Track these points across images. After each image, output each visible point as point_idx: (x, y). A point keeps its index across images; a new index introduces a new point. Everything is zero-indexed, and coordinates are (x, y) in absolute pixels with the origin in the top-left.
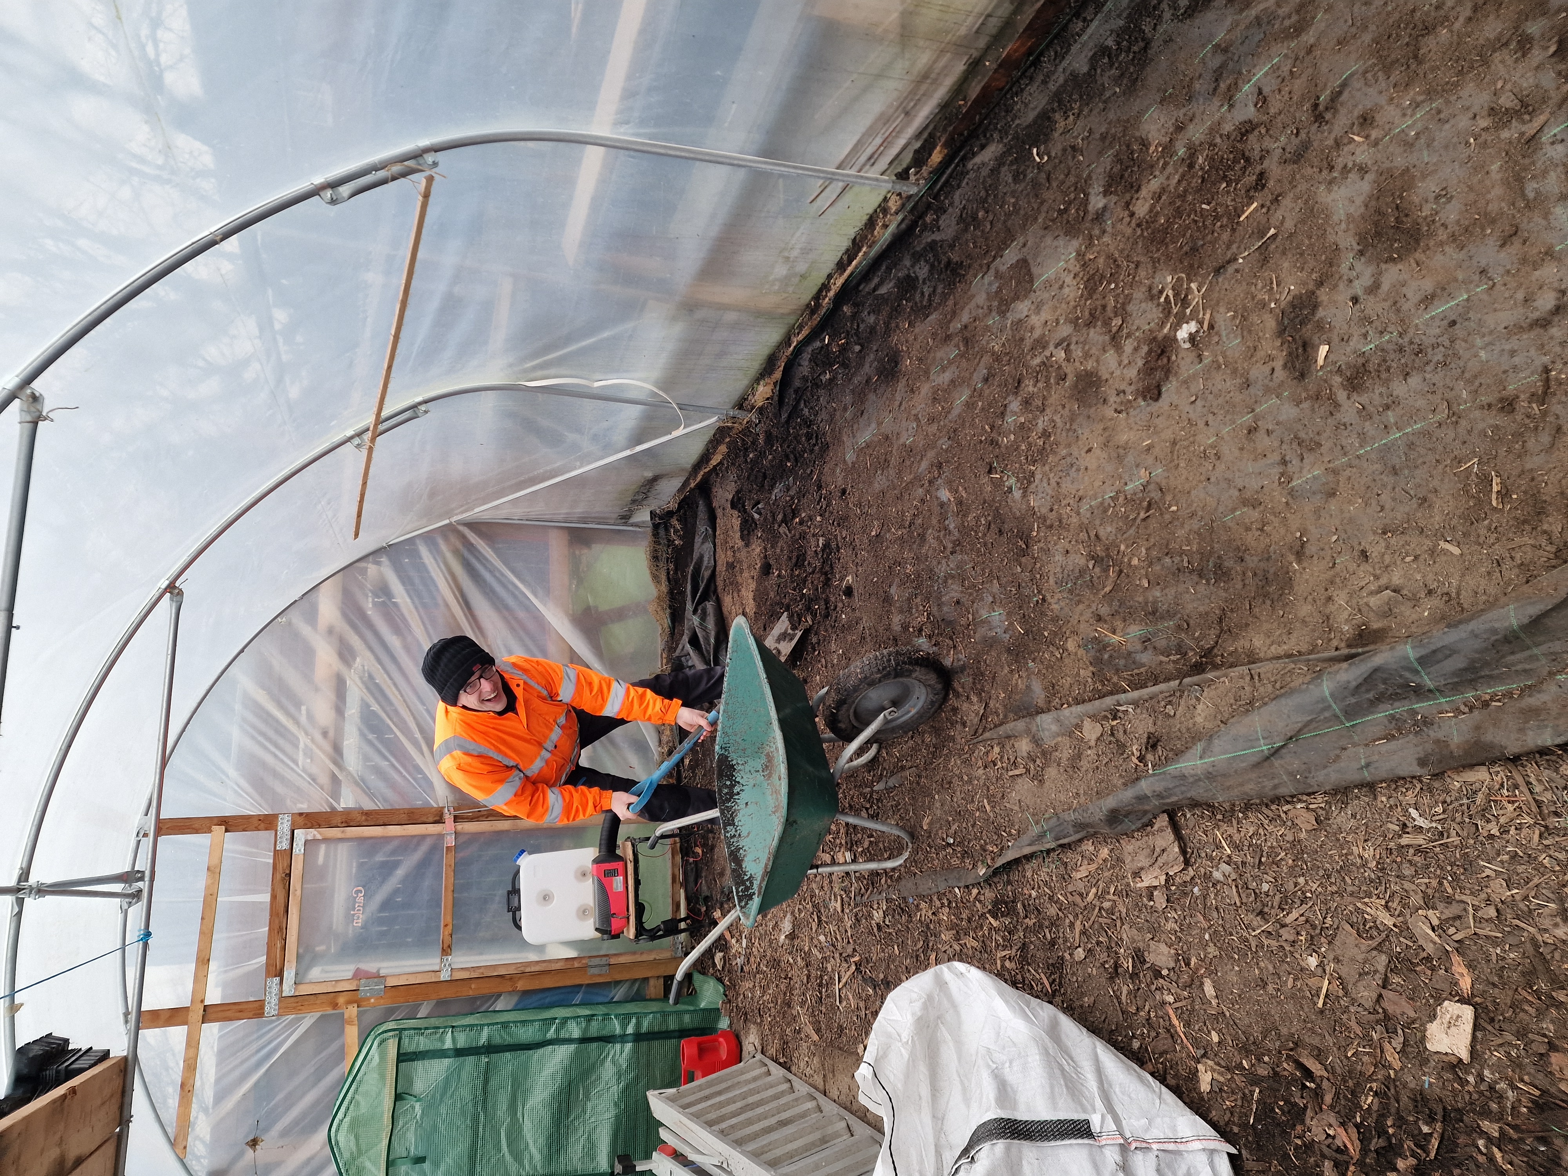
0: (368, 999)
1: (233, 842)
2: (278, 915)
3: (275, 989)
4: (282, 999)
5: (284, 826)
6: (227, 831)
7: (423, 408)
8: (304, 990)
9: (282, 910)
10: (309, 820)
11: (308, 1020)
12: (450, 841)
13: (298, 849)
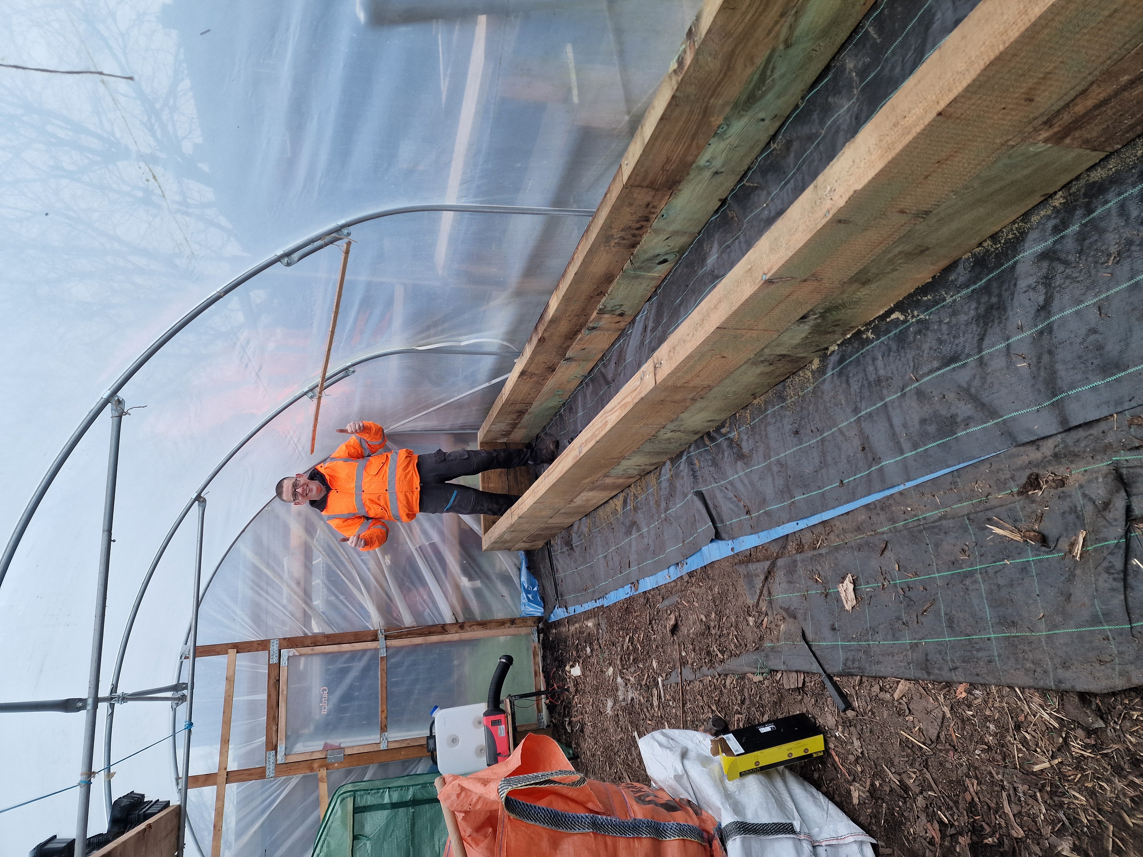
0: (334, 763)
1: (243, 660)
2: (272, 708)
3: (272, 760)
4: (277, 765)
5: (274, 647)
6: (237, 652)
7: (352, 369)
8: (292, 759)
9: (275, 704)
10: (290, 642)
11: (295, 780)
12: (383, 653)
13: (284, 662)
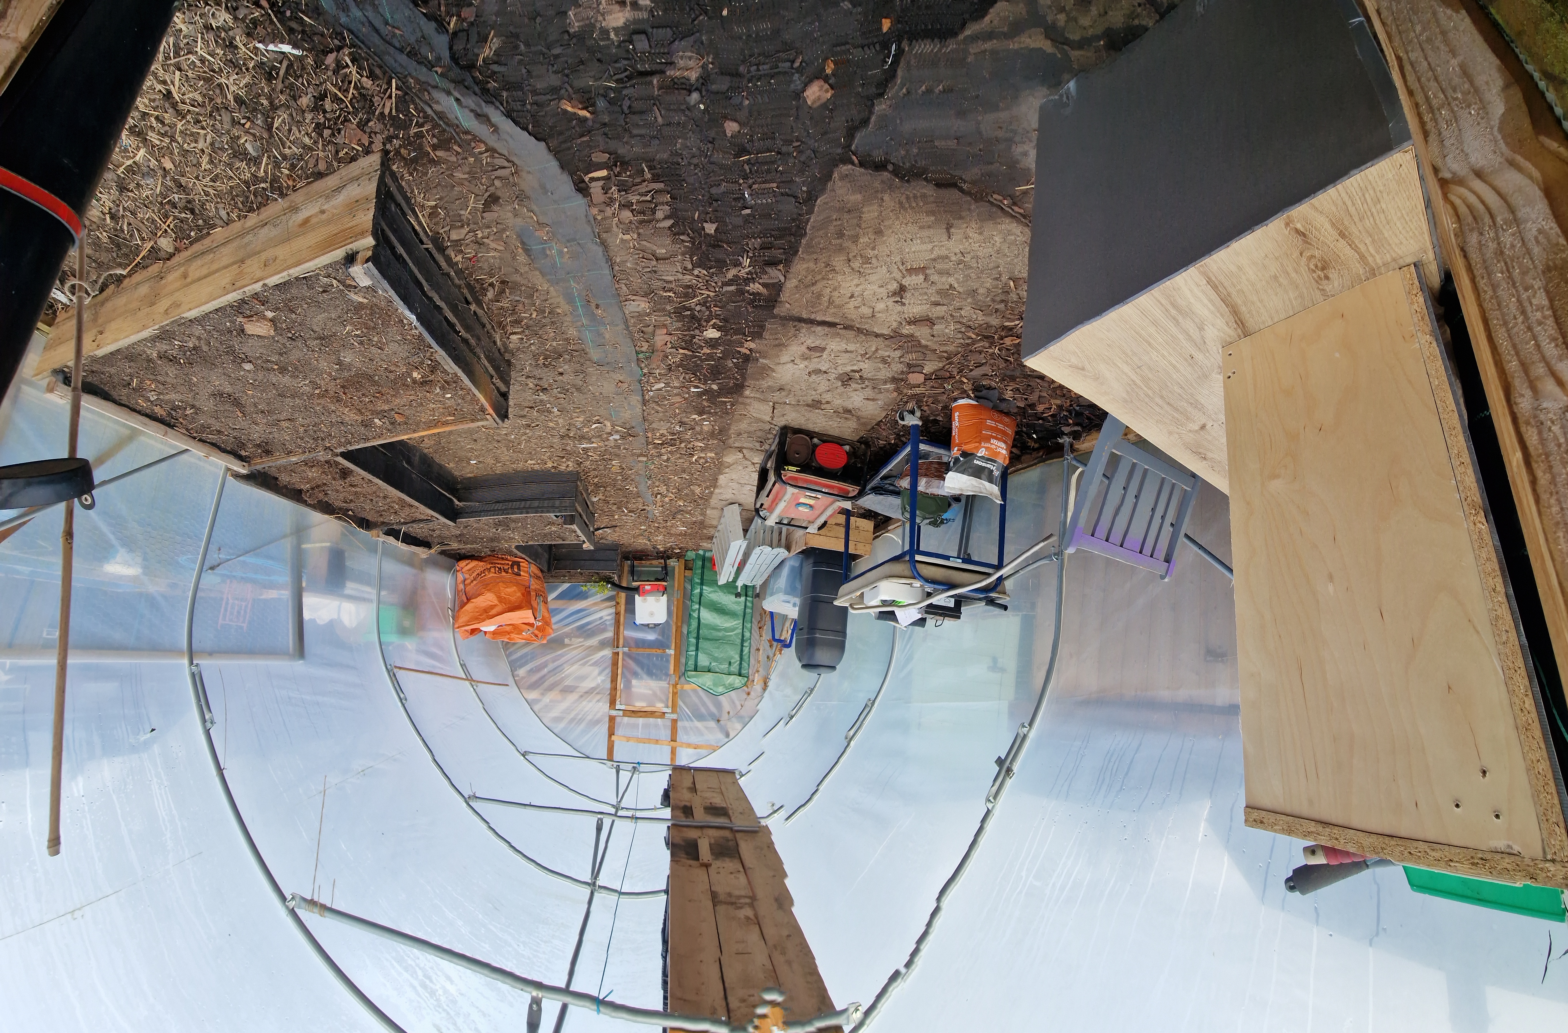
1: (619, 732)
3: (669, 715)
4: (672, 713)
5: (614, 713)
6: (613, 735)
8: (670, 704)
9: (645, 714)
10: (612, 703)
11: (680, 703)
12: (626, 649)
13: (623, 707)
